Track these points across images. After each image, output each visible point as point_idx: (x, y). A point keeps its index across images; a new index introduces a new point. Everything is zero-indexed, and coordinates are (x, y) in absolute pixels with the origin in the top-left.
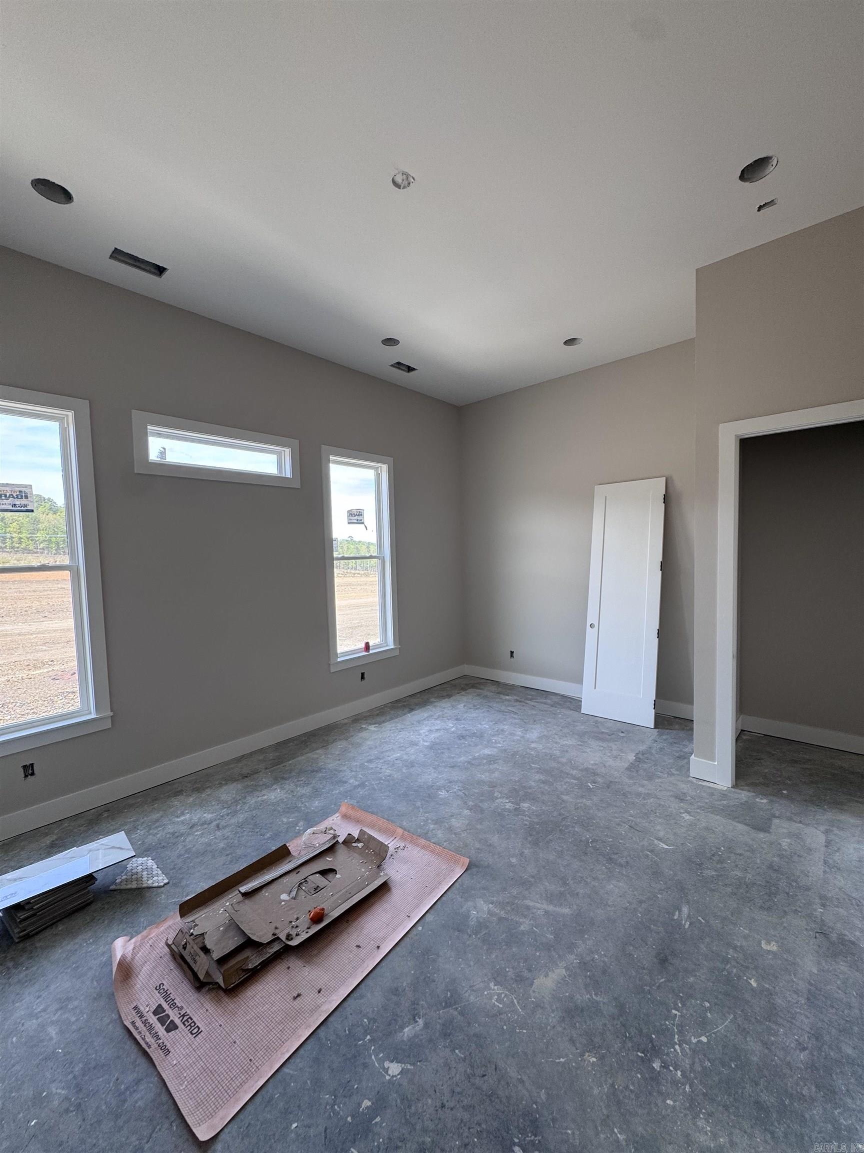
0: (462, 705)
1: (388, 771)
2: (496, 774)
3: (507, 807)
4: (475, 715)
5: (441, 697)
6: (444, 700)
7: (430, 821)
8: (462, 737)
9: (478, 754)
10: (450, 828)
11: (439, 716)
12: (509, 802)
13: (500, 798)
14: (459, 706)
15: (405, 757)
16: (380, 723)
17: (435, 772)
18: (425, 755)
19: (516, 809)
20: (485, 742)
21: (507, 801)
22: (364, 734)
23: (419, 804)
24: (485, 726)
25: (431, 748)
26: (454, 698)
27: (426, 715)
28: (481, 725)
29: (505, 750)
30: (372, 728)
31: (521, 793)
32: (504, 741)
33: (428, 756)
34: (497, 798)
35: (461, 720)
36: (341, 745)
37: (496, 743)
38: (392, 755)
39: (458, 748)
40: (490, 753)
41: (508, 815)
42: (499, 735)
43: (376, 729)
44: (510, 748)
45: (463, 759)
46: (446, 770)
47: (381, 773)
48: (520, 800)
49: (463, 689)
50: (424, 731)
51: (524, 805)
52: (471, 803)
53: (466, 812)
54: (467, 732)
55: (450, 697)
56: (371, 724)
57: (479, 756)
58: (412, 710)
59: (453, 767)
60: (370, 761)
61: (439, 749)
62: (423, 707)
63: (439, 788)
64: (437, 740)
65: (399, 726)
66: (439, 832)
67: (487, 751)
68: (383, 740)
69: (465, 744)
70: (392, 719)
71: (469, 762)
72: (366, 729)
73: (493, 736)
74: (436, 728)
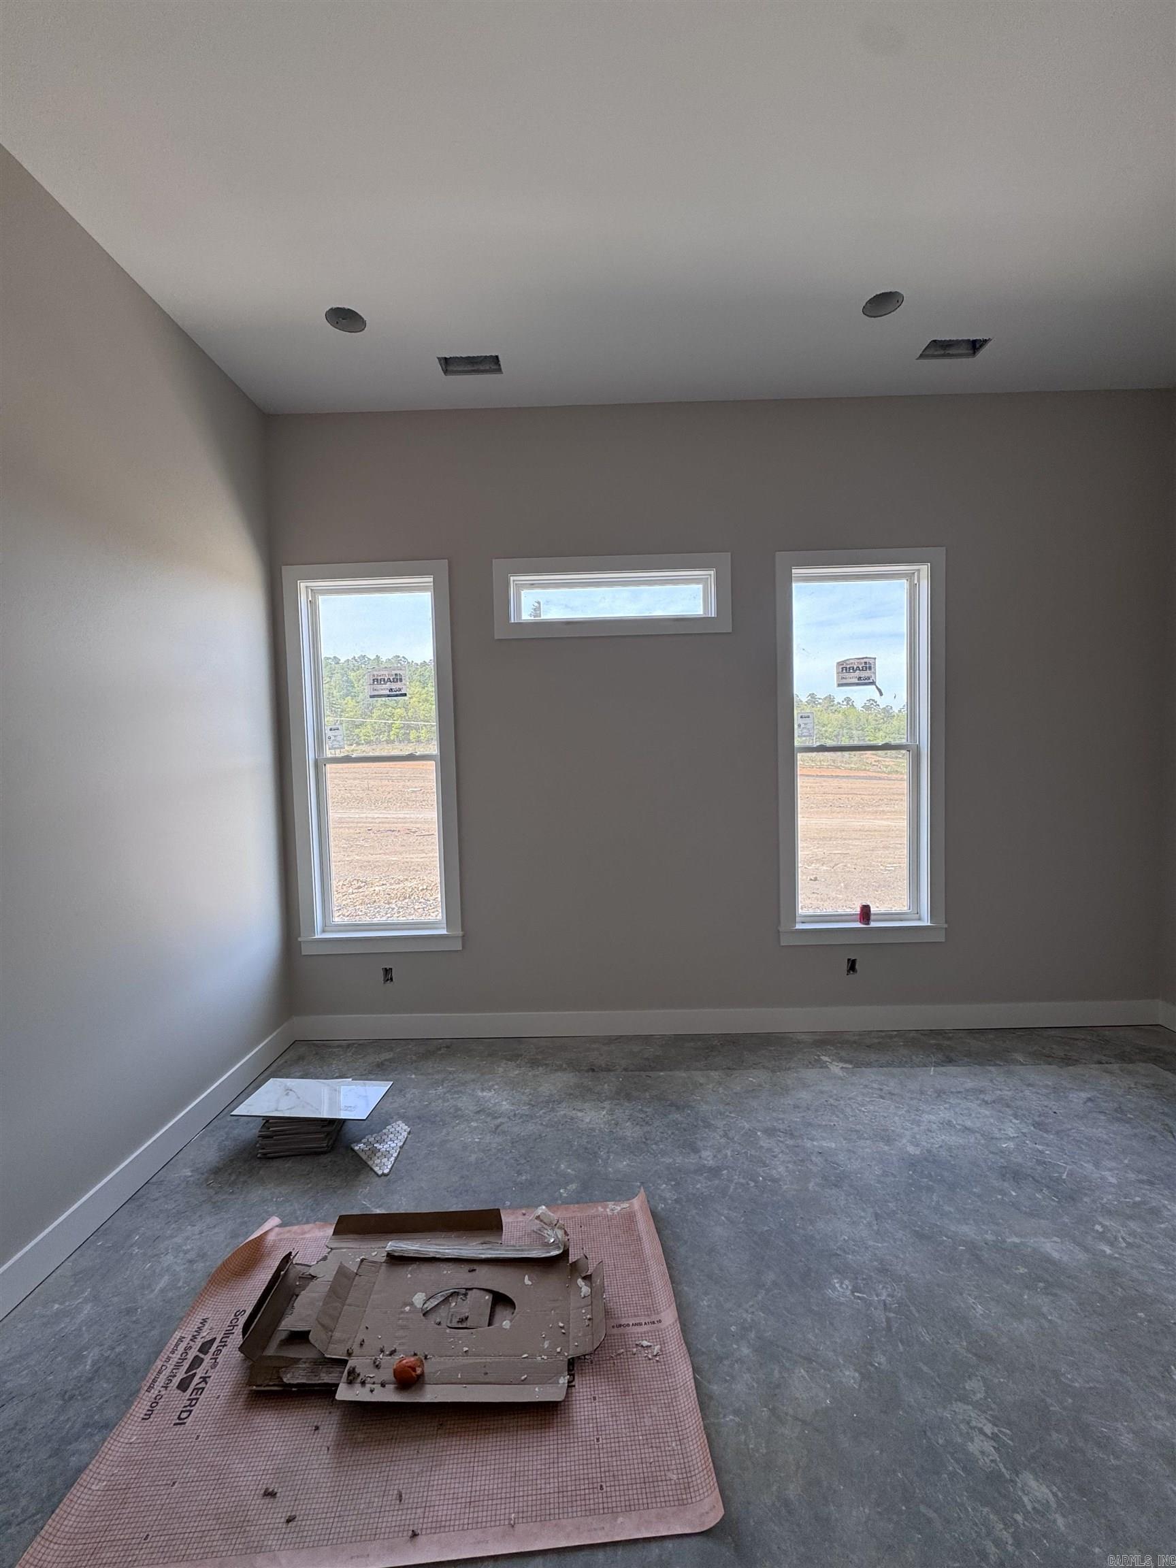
0: (1084, 1095)
1: (781, 1169)
2: (1023, 1327)
3: (971, 1447)
4: (1100, 1133)
5: (1044, 1057)
6: (1046, 1067)
7: (752, 1335)
8: (1015, 1175)
9: (1017, 1240)
10: (778, 1386)
11: (999, 1100)
12: (995, 1437)
13: (976, 1405)
14: (1073, 1096)
15: (841, 1157)
16: (858, 1065)
17: (870, 1225)
18: (885, 1174)
19: (994, 1478)
20: (1066, 1219)
21: (988, 1429)
22: (811, 1074)
23: (770, 1277)
24: (1107, 1174)
25: (912, 1163)
26: (1079, 1069)
27: (970, 1084)
28: (1097, 1165)
29: (1114, 1273)
30: (836, 1068)
31: (1058, 1439)
32: (1129, 1245)
33: (890, 1179)
34: (964, 1399)
35: (1047, 1131)
36: (755, 1077)
37: (1102, 1237)
38: (824, 1139)
39: (979, 1196)
40: (1056, 1255)
41: (953, 1475)
42: (1130, 1217)
43: (841, 1074)
44: (1135, 1273)
45: (967, 1230)
46: (900, 1235)
47: (765, 1165)
48: (1033, 1458)
49: (1123, 1057)
50: (933, 1118)
51: (1033, 1484)
52: (883, 1359)
53: (850, 1377)
54: (1040, 1168)
55: (1068, 1065)
56: (842, 1060)
57: (1015, 1245)
58: (950, 1061)
59: (920, 1236)
60: (770, 1132)
61: (930, 1176)
62: (980, 1064)
63: (842, 1271)
64: (944, 1153)
65: (892, 1085)
66: (747, 1376)
67: (1051, 1247)
68: (831, 1101)
69: (1004, 1193)
70: (889, 1065)
71: (973, 1247)
72: (823, 1066)
73: (1109, 1213)
74: (969, 1124)
